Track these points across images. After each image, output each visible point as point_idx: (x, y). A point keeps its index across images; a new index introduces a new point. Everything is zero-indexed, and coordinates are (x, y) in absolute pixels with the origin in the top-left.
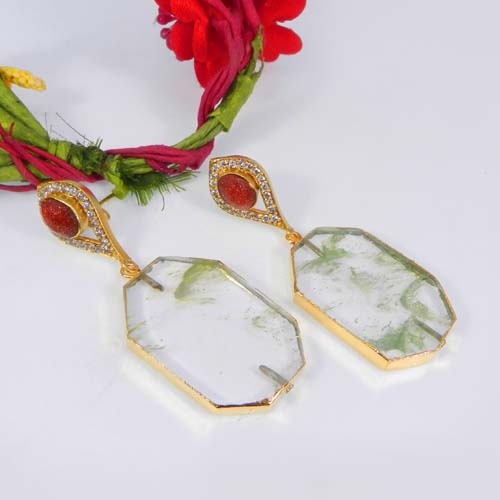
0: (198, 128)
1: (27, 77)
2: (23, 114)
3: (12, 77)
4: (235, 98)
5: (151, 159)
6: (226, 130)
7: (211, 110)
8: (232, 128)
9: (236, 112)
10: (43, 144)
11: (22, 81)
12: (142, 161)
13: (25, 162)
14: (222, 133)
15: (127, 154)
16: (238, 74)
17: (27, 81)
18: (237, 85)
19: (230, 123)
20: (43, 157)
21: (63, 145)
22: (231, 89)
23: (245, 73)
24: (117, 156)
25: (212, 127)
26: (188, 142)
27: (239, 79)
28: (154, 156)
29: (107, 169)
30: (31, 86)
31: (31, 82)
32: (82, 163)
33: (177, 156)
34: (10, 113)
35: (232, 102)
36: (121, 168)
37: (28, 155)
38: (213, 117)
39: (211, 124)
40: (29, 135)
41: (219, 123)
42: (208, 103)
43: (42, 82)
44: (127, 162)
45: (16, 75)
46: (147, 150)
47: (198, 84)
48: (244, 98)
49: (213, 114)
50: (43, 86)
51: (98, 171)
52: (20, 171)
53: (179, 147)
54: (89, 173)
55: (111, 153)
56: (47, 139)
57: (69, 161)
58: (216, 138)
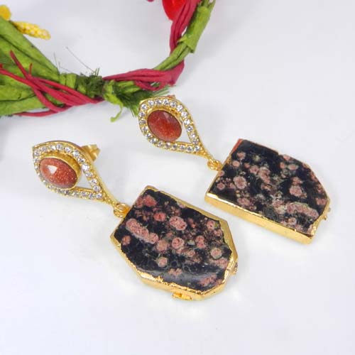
0: (171, 53)
1: (36, 29)
2: (38, 56)
3: (25, 30)
4: (197, 24)
5: (138, 81)
6: (192, 51)
7: (179, 37)
8: (197, 50)
9: (199, 36)
10: (55, 78)
11: (32, 32)
12: (131, 83)
13: (43, 93)
14: (190, 54)
15: (119, 79)
16: (197, 6)
17: (36, 32)
18: (198, 15)
19: (195, 45)
20: (57, 87)
21: (71, 77)
22: (193, 18)
23: (202, 5)
24: (112, 81)
25: (181, 50)
26: (165, 64)
27: (199, 10)
28: (140, 78)
29: (105, 92)
30: (39, 36)
31: (39, 33)
32: (87, 90)
33: (158, 76)
34: (28, 56)
35: (195, 28)
36: (115, 87)
37: (45, 87)
38: (182, 42)
39: (181, 47)
40: (44, 71)
41: (187, 47)
42: (177, 32)
43: (48, 33)
44: (121, 85)
45: (27, 28)
46: (134, 74)
47: (167, 18)
48: (204, 24)
49: (181, 40)
50: (49, 36)
51: (99, 93)
52: (41, 100)
53: (158, 69)
54: (93, 97)
55: (108, 79)
56: (58, 74)
57: (76, 89)
58: (185, 59)
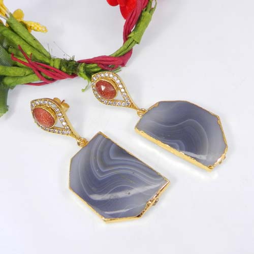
0: (124, 43)
1: (38, 26)
2: (37, 46)
3: (31, 27)
4: (141, 24)
5: (100, 64)
6: (138, 43)
7: (130, 33)
8: (141, 42)
9: (142, 33)
10: (47, 61)
11: (35, 28)
12: (95, 65)
13: (39, 72)
14: (136, 45)
15: (88, 62)
16: (142, 11)
17: (38, 28)
18: (142, 18)
19: (140, 39)
20: (47, 67)
21: (57, 61)
22: (139, 20)
23: (146, 10)
24: (83, 64)
25: (130, 43)
26: (118, 53)
27: (143, 14)
28: (101, 62)
29: (79, 71)
30: (40, 31)
31: (40, 28)
32: (67, 70)
33: (113, 61)
34: (31, 46)
35: (140, 27)
36: (85, 68)
37: (39, 68)
38: (130, 37)
39: (130, 41)
40: (40, 57)
41: (134, 40)
42: (127, 30)
43: (45, 28)
44: (89, 66)
45: (32, 25)
46: (97, 59)
47: (123, 18)
48: (146, 25)
49: (130, 36)
50: (46, 31)
51: (74, 72)
53: (114, 56)
54: (71, 74)
55: (80, 62)
56: (50, 58)
57: (60, 69)
58: (134, 48)
